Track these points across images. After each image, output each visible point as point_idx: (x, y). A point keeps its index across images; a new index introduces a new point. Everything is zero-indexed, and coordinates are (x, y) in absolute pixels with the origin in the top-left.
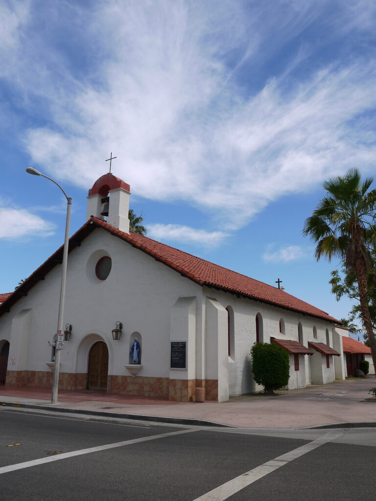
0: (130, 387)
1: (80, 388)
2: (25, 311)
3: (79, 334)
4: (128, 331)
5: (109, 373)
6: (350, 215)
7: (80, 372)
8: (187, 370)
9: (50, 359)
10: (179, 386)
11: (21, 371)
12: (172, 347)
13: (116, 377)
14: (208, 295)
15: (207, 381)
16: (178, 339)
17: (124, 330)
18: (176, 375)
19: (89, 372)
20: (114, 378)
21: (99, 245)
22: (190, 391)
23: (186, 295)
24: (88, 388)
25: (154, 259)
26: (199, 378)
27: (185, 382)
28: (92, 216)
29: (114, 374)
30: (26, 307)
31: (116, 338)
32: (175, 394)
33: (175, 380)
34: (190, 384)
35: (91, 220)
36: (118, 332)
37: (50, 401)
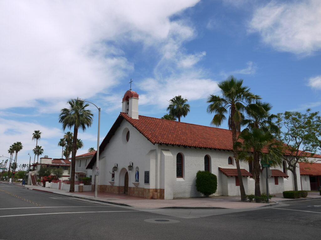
0: (136, 192)
1: (121, 193)
2: (103, 157)
3: (120, 168)
4: (135, 166)
5: (129, 186)
6: (230, 103)
7: (121, 186)
8: (149, 184)
9: (111, 180)
10: (147, 191)
11: (102, 185)
12: (145, 173)
13: (131, 187)
14: (163, 148)
15: (161, 190)
16: (147, 170)
17: (134, 166)
18: (146, 187)
19: (125, 185)
20: (130, 188)
21: (126, 126)
22: (151, 194)
23: (153, 149)
24: (125, 193)
25: (139, 132)
26: (157, 188)
27: (149, 190)
28: (121, 112)
29: (131, 186)
30: (104, 156)
31: (130, 170)
32: (146, 195)
33: (146, 189)
34: (151, 191)
35: (120, 114)
36: (131, 167)
37: (94, 197)
